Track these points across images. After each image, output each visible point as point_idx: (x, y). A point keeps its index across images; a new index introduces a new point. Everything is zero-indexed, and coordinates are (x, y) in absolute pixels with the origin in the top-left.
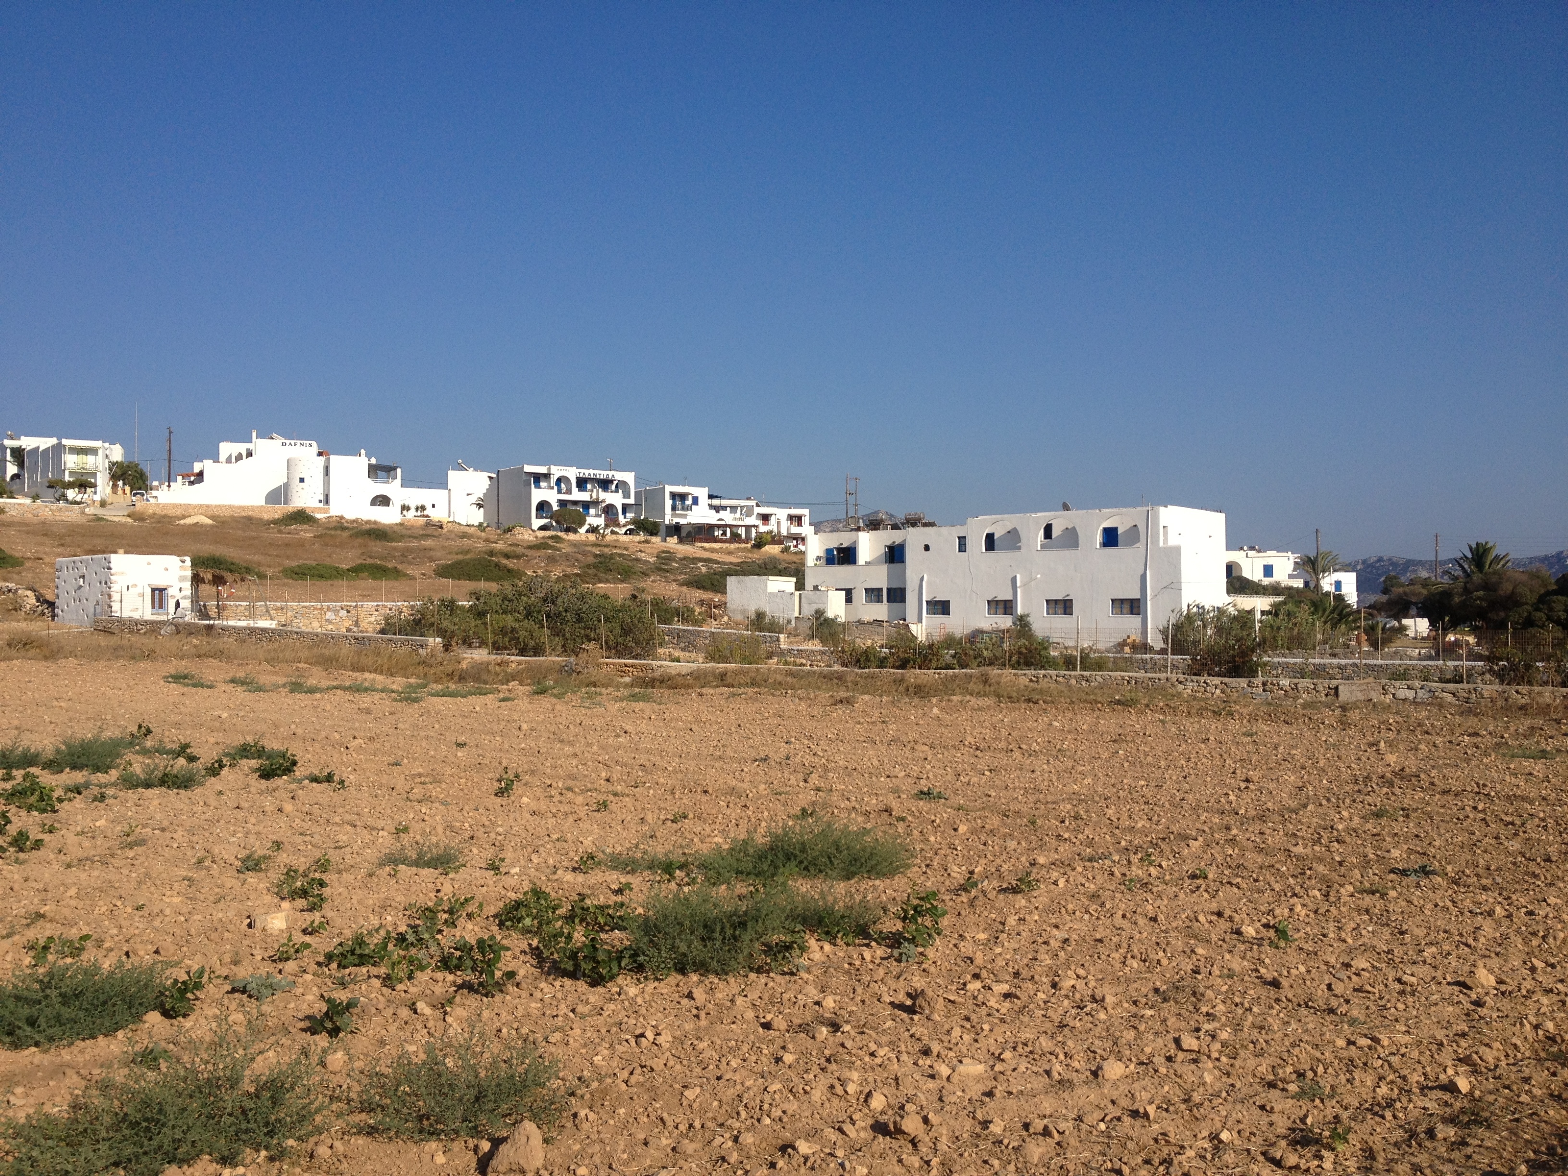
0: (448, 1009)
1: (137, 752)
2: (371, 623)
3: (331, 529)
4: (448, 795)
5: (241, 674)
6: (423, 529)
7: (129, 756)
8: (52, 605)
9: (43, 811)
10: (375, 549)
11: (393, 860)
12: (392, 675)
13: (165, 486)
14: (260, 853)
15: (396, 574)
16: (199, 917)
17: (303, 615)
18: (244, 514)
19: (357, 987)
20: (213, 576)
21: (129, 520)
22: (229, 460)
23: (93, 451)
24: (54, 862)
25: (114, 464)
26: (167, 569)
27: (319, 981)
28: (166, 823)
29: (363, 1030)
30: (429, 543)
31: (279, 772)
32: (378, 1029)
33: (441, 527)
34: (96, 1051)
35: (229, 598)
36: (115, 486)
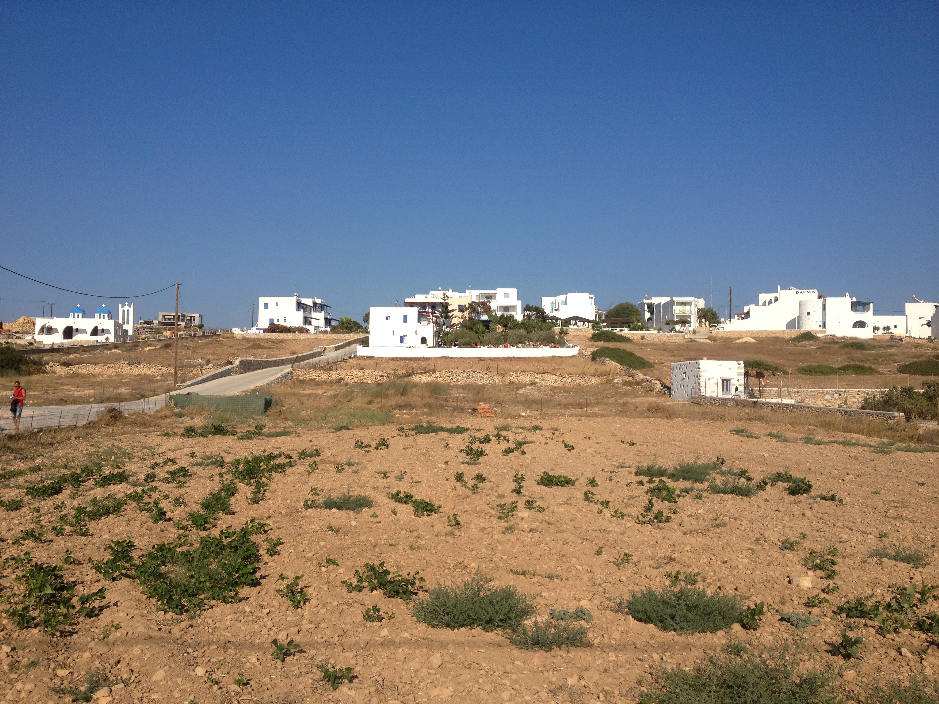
0: (924, 656)
1: (718, 473)
2: (855, 402)
3: (827, 343)
4: (914, 517)
5: (775, 431)
6: (888, 342)
7: (714, 475)
8: (669, 388)
9: (670, 501)
10: (856, 355)
11: (879, 554)
12: (870, 436)
13: (728, 321)
14: (793, 539)
15: (871, 371)
16: (759, 573)
17: (811, 396)
18: (773, 336)
19: (860, 631)
20: (757, 372)
21: (709, 341)
22: (764, 304)
23: (689, 303)
24: (677, 530)
25: (699, 310)
26: (730, 369)
27: (835, 623)
28: (736, 515)
29: (866, 659)
30: (893, 351)
31: (801, 491)
32: (876, 660)
33: (901, 340)
34: (707, 640)
35: (766, 386)
36: (700, 322)
